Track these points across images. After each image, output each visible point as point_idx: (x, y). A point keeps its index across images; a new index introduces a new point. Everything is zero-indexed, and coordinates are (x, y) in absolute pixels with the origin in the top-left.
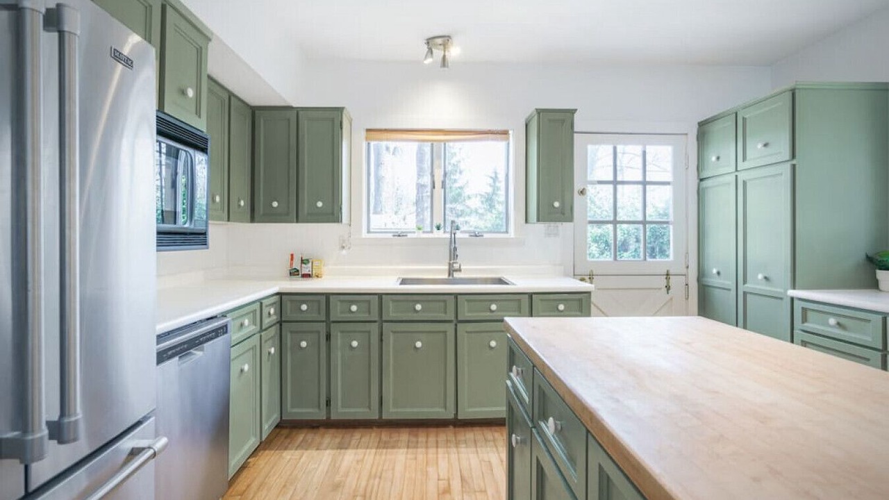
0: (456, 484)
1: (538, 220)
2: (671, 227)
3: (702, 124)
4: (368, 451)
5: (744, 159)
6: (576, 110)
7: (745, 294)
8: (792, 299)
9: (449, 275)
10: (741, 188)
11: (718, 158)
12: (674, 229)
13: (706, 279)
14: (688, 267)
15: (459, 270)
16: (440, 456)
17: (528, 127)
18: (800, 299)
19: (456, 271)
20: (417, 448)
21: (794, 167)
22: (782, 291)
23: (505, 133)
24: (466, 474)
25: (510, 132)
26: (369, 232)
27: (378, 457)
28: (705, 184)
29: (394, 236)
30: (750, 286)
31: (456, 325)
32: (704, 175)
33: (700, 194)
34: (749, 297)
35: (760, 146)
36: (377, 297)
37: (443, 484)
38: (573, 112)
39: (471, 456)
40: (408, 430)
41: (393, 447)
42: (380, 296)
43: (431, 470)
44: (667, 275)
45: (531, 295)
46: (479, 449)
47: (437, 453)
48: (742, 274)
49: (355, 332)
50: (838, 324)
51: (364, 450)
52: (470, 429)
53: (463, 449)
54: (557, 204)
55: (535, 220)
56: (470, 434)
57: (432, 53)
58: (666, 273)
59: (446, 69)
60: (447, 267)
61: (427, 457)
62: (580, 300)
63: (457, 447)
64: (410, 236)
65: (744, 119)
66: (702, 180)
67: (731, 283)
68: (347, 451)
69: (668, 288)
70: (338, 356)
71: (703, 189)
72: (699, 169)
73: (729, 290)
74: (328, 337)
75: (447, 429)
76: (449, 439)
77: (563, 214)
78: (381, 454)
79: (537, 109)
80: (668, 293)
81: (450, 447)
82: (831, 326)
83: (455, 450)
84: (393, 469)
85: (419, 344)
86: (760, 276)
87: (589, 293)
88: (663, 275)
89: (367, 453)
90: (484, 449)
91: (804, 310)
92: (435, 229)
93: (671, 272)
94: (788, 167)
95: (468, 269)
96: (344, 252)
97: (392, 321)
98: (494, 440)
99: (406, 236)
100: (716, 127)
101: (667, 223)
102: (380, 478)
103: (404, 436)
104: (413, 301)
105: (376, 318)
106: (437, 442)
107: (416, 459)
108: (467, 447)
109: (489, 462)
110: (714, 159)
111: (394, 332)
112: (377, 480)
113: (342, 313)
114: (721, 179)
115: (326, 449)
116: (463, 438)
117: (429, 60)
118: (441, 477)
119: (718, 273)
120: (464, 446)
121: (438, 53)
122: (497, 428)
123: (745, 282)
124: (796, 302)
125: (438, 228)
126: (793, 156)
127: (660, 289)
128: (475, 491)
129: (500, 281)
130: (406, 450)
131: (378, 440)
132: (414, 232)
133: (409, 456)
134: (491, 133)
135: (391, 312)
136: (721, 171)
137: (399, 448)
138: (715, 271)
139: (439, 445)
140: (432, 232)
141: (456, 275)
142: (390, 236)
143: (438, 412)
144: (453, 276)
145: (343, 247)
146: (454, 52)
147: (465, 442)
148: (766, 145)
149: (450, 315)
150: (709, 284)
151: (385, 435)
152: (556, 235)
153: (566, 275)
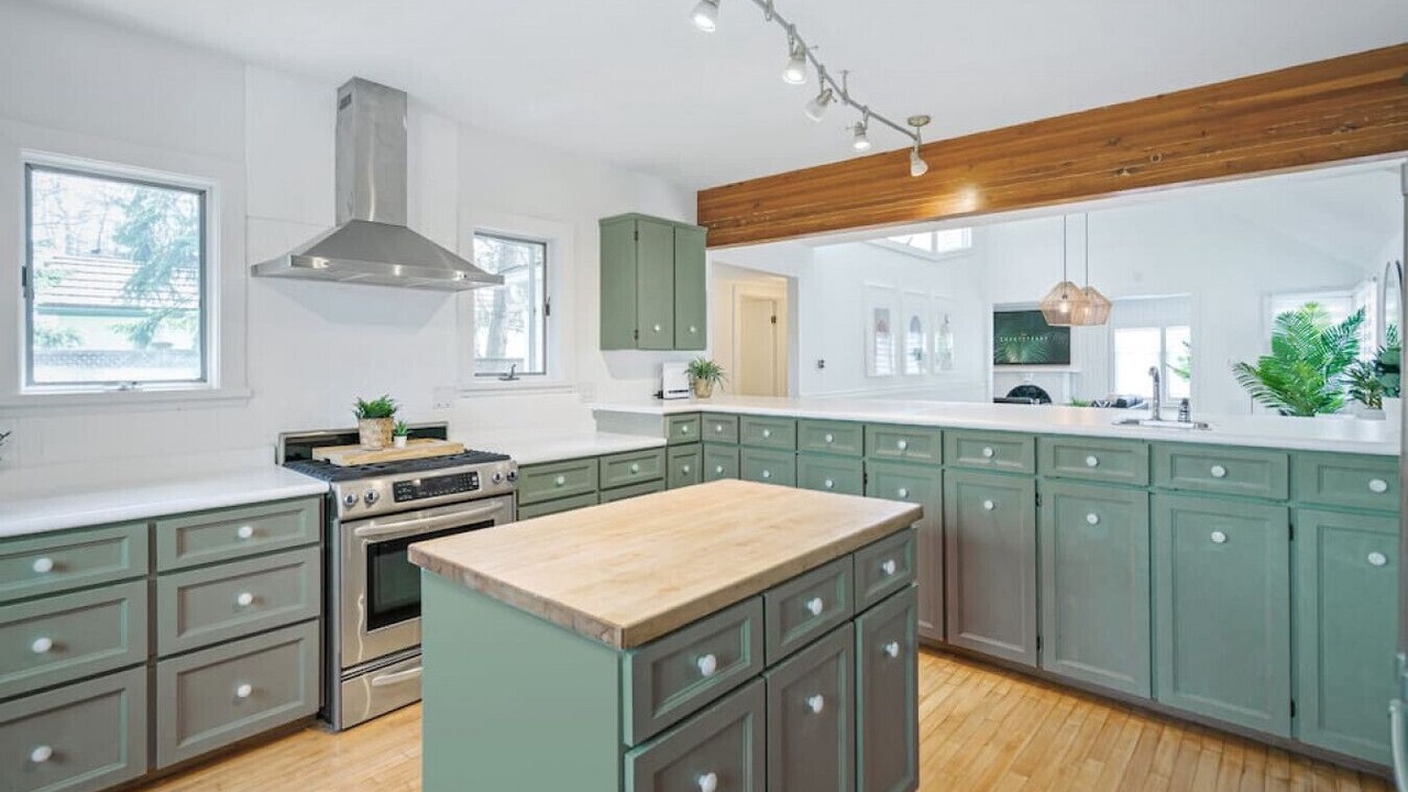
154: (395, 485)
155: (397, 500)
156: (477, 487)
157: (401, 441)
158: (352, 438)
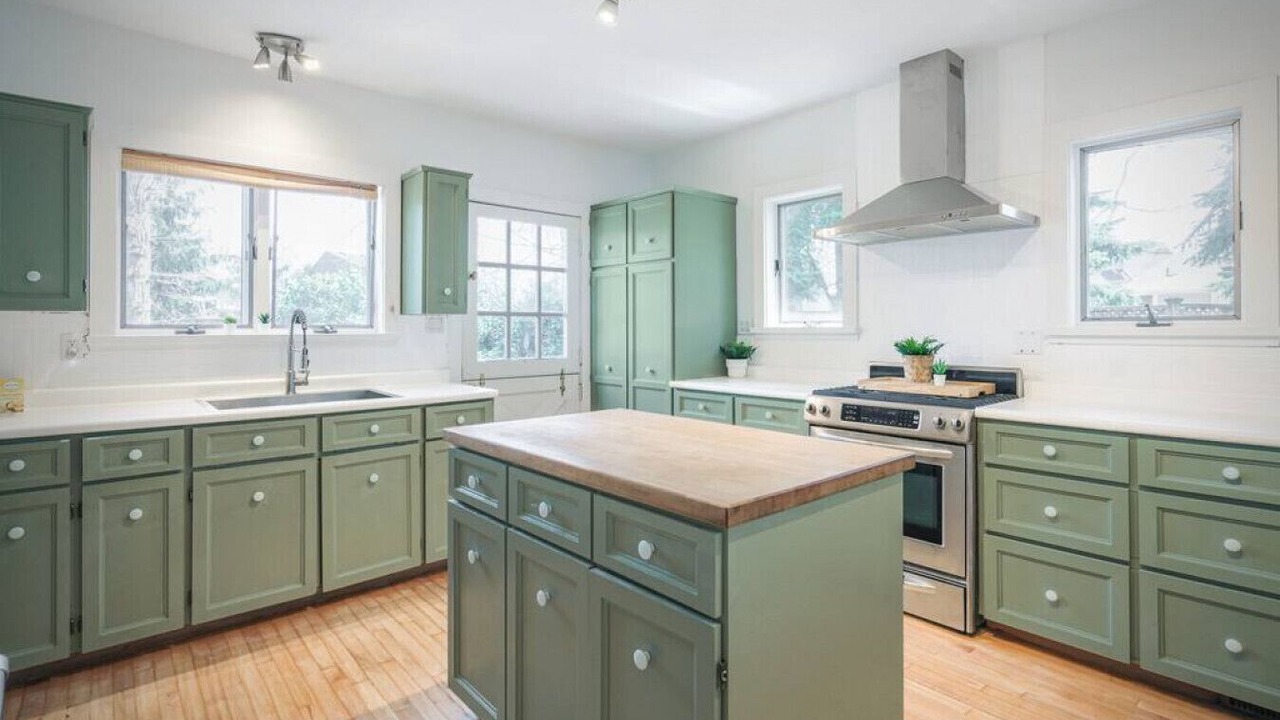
0: (350, 666)
1: (424, 311)
2: (565, 320)
3: (595, 209)
4: (180, 676)
5: (634, 252)
6: (471, 175)
7: (634, 388)
8: (673, 389)
9: (288, 390)
10: (630, 280)
11: (610, 248)
12: (569, 323)
13: (598, 376)
14: (581, 365)
15: (306, 383)
16: (309, 645)
17: (405, 185)
18: (678, 389)
19: (299, 384)
20: (267, 647)
21: (673, 264)
22: (664, 382)
23: (372, 188)
24: (358, 652)
25: (380, 189)
26: (124, 326)
27: (203, 678)
28: (598, 273)
29: (178, 333)
30: (641, 380)
31: (320, 460)
32: (597, 264)
33: (593, 283)
34: (638, 391)
35: (647, 241)
36: (182, 431)
37: (330, 673)
38: (467, 176)
39: (355, 631)
40: (238, 632)
41: (224, 658)
42: (189, 430)
43: (304, 664)
44: (562, 374)
45: (424, 408)
46: (364, 621)
47: (304, 643)
48: (632, 371)
49: (138, 494)
50: (705, 408)
51: (173, 678)
52: (340, 603)
53: (339, 627)
54: (448, 291)
55: (420, 312)
56: (343, 609)
57: (268, 55)
58: (559, 372)
59: (287, 83)
60: (284, 379)
61: (290, 653)
62: (483, 410)
63: (331, 628)
64: (210, 332)
65: (634, 211)
66: (594, 269)
67: (622, 380)
68: (136, 689)
69: (563, 389)
70: (97, 540)
71: (597, 279)
72: (592, 256)
73: (620, 386)
74: (77, 512)
75: (304, 613)
76: (312, 622)
77: (455, 303)
78: (207, 673)
79: (423, 167)
80: (562, 394)
81: (320, 631)
82: (699, 411)
83: (329, 632)
84: (241, 682)
85: (259, 496)
86: (648, 370)
87: (492, 399)
88: (556, 375)
89: (180, 680)
90: (370, 619)
91: (682, 398)
92: (257, 322)
93: (566, 371)
94: (668, 265)
95: (320, 380)
96: (73, 362)
97: (209, 468)
98: (381, 606)
99: (204, 332)
100: (606, 214)
101: (561, 315)
102: (224, 698)
103: (236, 640)
104: (250, 432)
105: (181, 466)
106: (297, 632)
107: (272, 659)
108: (344, 624)
109: (385, 630)
110: (606, 248)
111: (213, 484)
112: (221, 705)
113: (107, 465)
114: (614, 270)
115: (88, 701)
116: (335, 616)
117: (264, 66)
118: (324, 665)
119: (611, 370)
120: (340, 623)
121: (277, 57)
122: (379, 592)
123: (634, 376)
124: (676, 392)
125: (265, 320)
126: (673, 255)
127: (554, 391)
128: (379, 664)
129: (369, 394)
130: (249, 655)
131: (190, 659)
132: (220, 327)
133: (258, 661)
134: (352, 187)
135: (208, 452)
136: (612, 262)
137: (237, 656)
138: (607, 367)
139: (301, 634)
140: (250, 325)
141: (300, 390)
142: (171, 332)
143: (292, 591)
144: (295, 392)
145: (73, 354)
146: (311, 65)
147: (340, 619)
148: (651, 241)
149: (311, 447)
150: (603, 382)
151: (199, 649)
152: (440, 330)
153: (453, 381)
154: (844, 406)
155: (843, 418)
156: (916, 426)
157: (940, 379)
158: (898, 372)
